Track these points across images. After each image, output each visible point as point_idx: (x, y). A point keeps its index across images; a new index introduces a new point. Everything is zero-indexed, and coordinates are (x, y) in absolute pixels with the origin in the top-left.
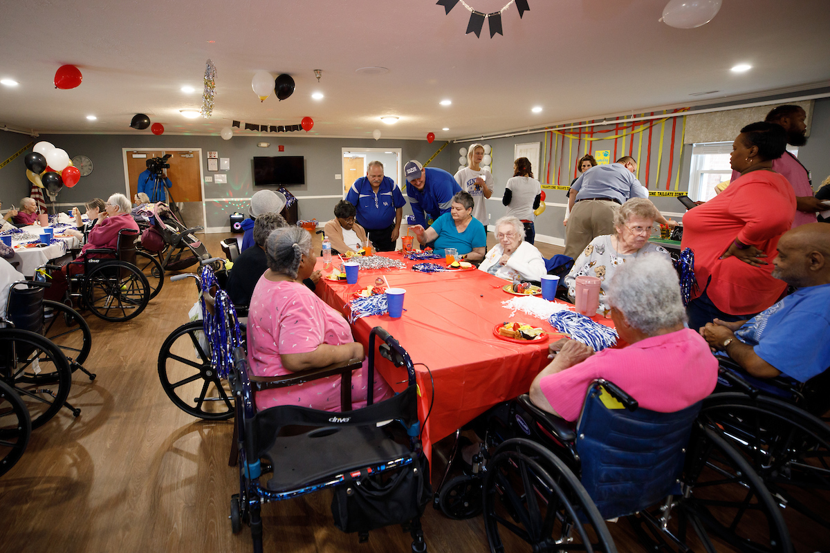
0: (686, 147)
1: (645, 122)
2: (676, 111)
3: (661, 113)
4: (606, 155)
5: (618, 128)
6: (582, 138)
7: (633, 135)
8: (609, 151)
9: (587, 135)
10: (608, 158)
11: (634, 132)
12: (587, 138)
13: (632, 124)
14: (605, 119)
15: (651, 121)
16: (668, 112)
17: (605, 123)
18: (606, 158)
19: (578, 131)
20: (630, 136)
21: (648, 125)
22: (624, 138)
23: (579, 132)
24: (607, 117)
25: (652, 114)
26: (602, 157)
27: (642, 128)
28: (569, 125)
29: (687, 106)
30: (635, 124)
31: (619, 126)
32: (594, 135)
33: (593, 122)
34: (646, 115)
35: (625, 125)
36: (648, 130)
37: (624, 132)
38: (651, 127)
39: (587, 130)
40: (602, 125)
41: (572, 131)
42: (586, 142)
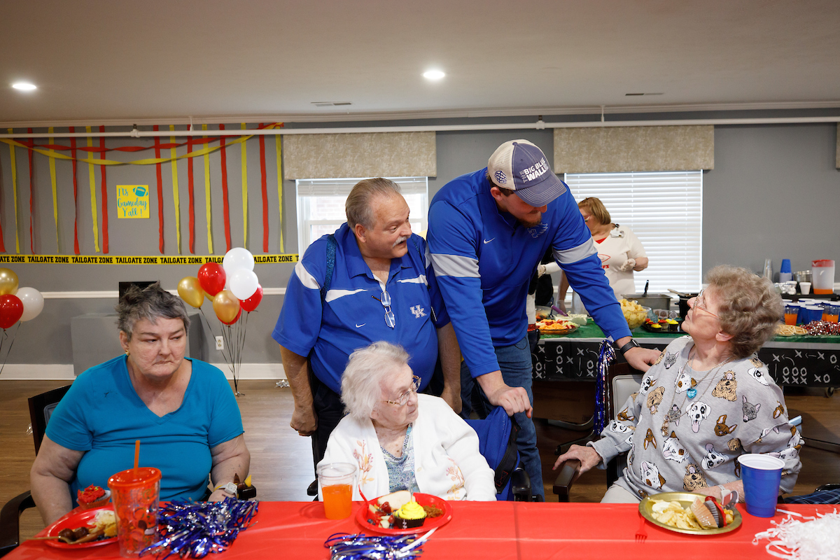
0: (285, 184)
1: (211, 139)
2: (262, 126)
3: (237, 126)
4: (140, 194)
5: (159, 145)
6: (79, 158)
7: (190, 160)
8: (146, 187)
9: (90, 154)
10: (146, 198)
11: (191, 155)
12: (93, 160)
13: (186, 141)
14: (135, 127)
15: (222, 138)
16: (250, 126)
17: (135, 133)
18: (141, 199)
19: (69, 144)
20: (187, 160)
21: (217, 144)
22: (174, 164)
23: (73, 147)
24: (139, 123)
25: (222, 127)
26: (132, 197)
27: (205, 149)
28: (45, 130)
29: (280, 121)
30: (192, 141)
31: (162, 142)
32: (107, 154)
33: (102, 129)
34: (210, 127)
35: (172, 141)
36: (219, 152)
37: (173, 153)
38: (223, 149)
39: (90, 144)
40: (129, 138)
41: (51, 143)
42: (91, 168)
